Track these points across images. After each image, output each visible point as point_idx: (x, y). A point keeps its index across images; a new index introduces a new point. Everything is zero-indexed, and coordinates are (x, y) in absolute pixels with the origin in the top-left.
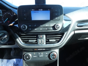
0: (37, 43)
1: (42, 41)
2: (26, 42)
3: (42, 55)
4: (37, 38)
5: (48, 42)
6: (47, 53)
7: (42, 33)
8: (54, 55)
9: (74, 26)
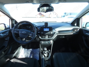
0: (45, 38)
1: (47, 37)
2: (42, 37)
3: (46, 42)
4: (45, 36)
5: (48, 37)
6: (48, 42)
7: (47, 35)
8: (50, 42)
9: (57, 32)
